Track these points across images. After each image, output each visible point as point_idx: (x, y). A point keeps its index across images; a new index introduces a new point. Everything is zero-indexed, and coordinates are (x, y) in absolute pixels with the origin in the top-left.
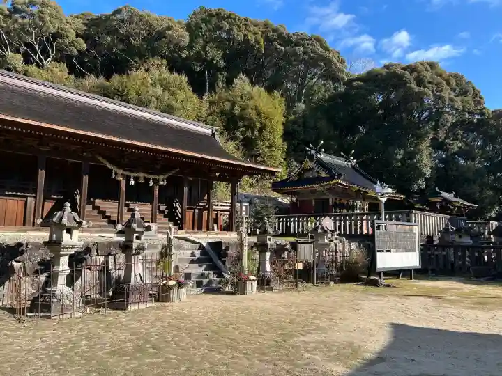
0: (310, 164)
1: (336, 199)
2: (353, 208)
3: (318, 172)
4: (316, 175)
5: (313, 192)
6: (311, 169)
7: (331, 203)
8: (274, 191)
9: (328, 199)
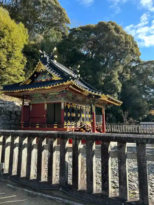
0: (44, 67)
1: (68, 103)
2: (80, 111)
3: (51, 75)
4: (49, 78)
5: (45, 96)
6: (45, 72)
7: (63, 107)
8: (6, 94)
9: (60, 104)
